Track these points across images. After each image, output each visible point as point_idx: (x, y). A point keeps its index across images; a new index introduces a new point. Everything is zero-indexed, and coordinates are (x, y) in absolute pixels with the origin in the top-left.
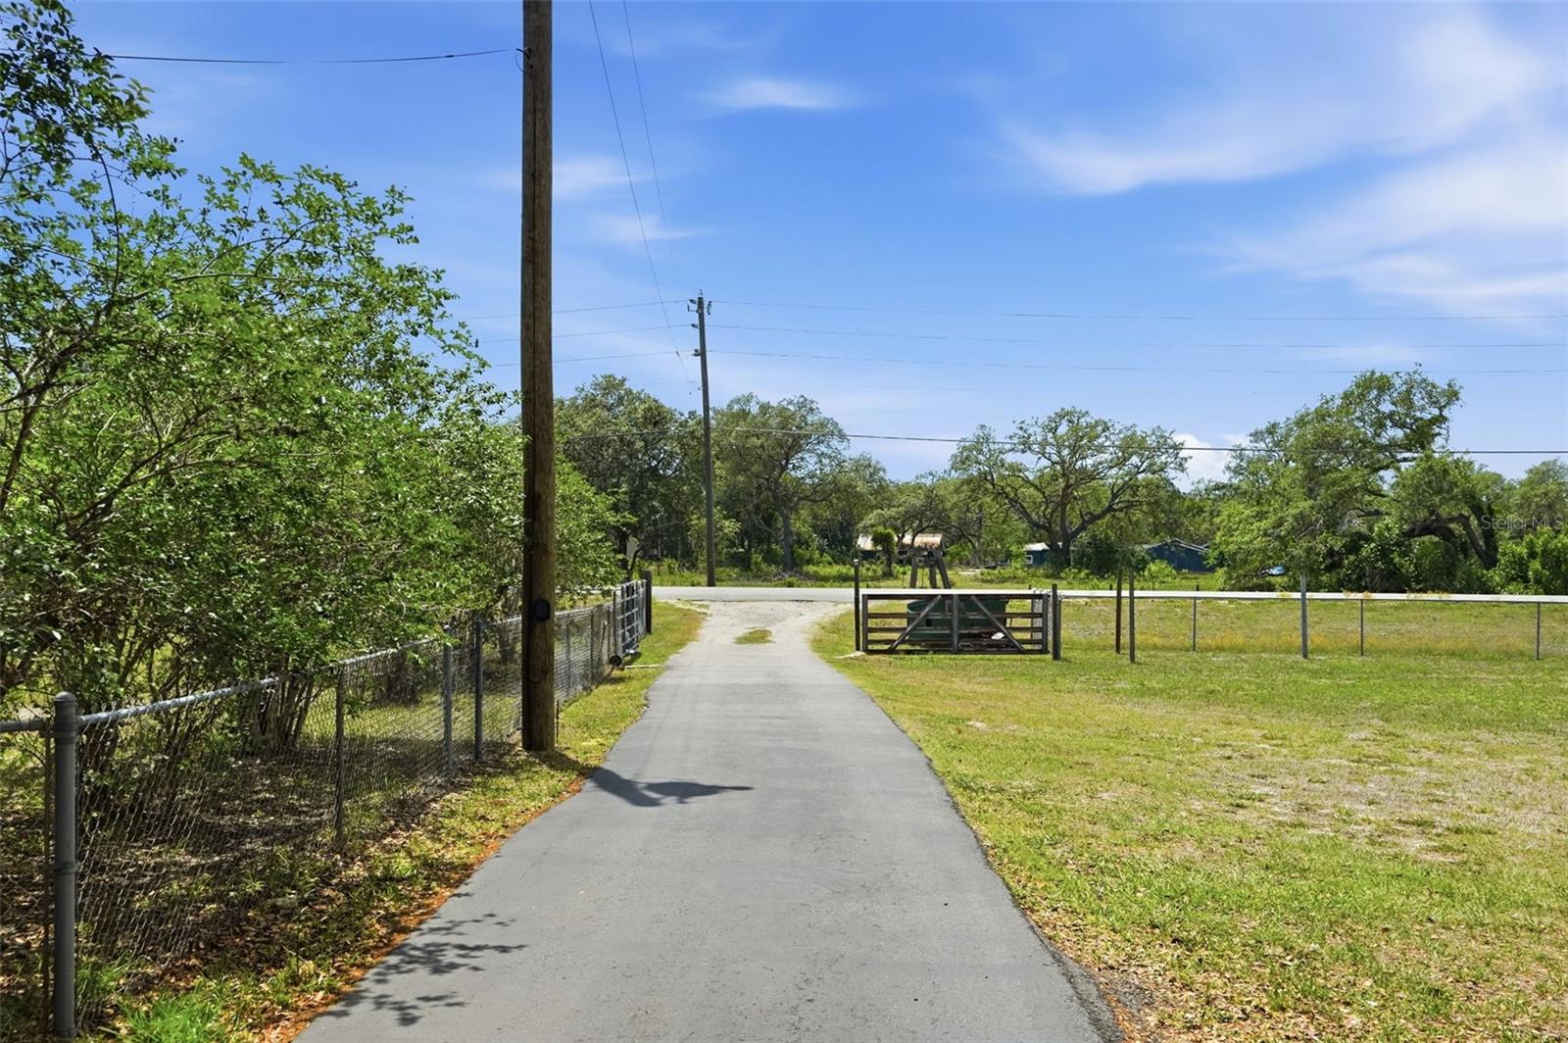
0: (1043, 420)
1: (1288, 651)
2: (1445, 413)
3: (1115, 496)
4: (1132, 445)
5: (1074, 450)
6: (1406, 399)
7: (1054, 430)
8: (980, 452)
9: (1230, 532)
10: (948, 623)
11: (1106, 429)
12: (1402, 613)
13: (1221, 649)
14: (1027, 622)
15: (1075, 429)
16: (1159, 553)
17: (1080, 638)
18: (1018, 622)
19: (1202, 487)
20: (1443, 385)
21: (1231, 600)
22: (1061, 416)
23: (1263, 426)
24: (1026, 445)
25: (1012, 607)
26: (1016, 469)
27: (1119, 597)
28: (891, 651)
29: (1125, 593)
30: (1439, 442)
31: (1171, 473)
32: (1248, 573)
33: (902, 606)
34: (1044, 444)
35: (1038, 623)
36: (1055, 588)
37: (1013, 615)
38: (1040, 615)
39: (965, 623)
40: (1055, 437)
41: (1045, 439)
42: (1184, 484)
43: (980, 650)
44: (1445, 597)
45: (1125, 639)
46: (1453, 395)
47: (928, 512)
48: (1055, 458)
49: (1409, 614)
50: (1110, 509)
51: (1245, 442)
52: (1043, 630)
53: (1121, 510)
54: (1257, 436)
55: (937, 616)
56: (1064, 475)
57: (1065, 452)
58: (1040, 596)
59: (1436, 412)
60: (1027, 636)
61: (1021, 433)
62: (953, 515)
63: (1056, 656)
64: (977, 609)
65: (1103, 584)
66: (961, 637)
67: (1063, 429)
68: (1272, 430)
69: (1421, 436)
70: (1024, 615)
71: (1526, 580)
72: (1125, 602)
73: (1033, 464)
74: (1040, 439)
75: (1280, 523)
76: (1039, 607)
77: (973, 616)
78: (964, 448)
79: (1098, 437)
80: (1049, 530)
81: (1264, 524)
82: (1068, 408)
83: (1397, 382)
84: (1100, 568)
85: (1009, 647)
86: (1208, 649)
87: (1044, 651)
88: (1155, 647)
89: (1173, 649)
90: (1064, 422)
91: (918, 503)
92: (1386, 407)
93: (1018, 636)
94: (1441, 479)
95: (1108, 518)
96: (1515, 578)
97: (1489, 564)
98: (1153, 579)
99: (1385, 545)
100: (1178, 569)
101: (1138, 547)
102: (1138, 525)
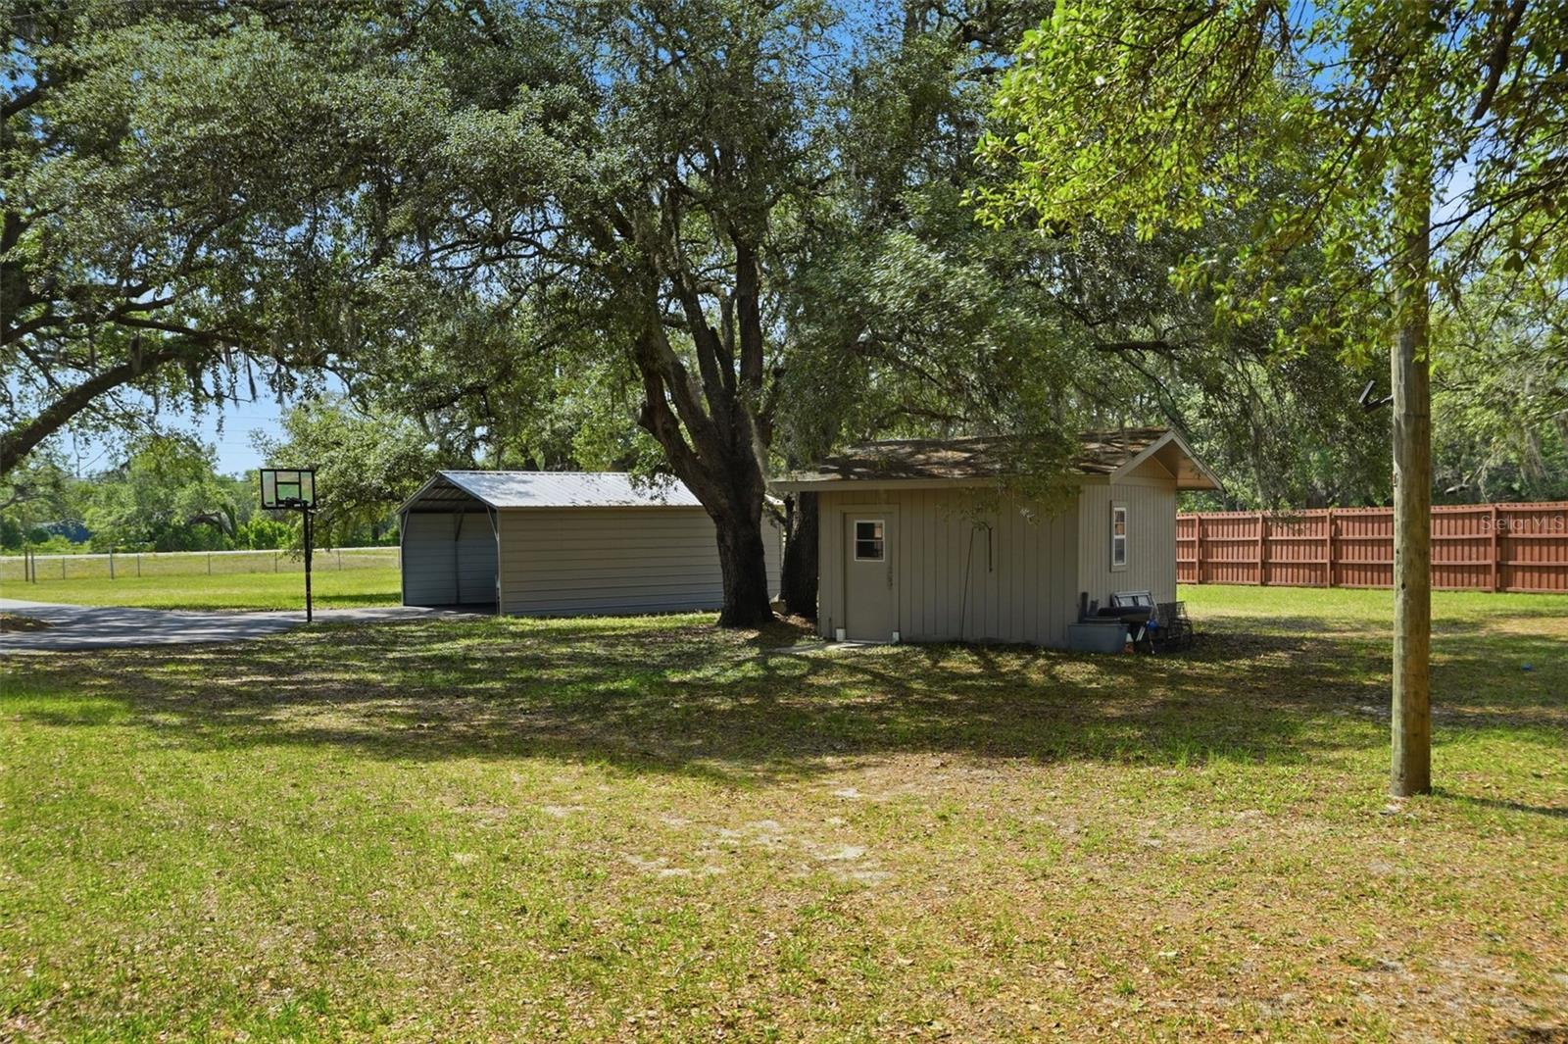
9: (93, 520)
21: (88, 559)
29: (29, 558)
32: (101, 544)
65: (16, 552)
71: (246, 543)
75: (120, 518)
81: (111, 519)
86: (72, 578)
95: (13, 506)
96: (243, 542)
97: (233, 537)
98: (49, 550)
99: (177, 529)
100: (72, 541)
101: (39, 526)
102: (38, 510)
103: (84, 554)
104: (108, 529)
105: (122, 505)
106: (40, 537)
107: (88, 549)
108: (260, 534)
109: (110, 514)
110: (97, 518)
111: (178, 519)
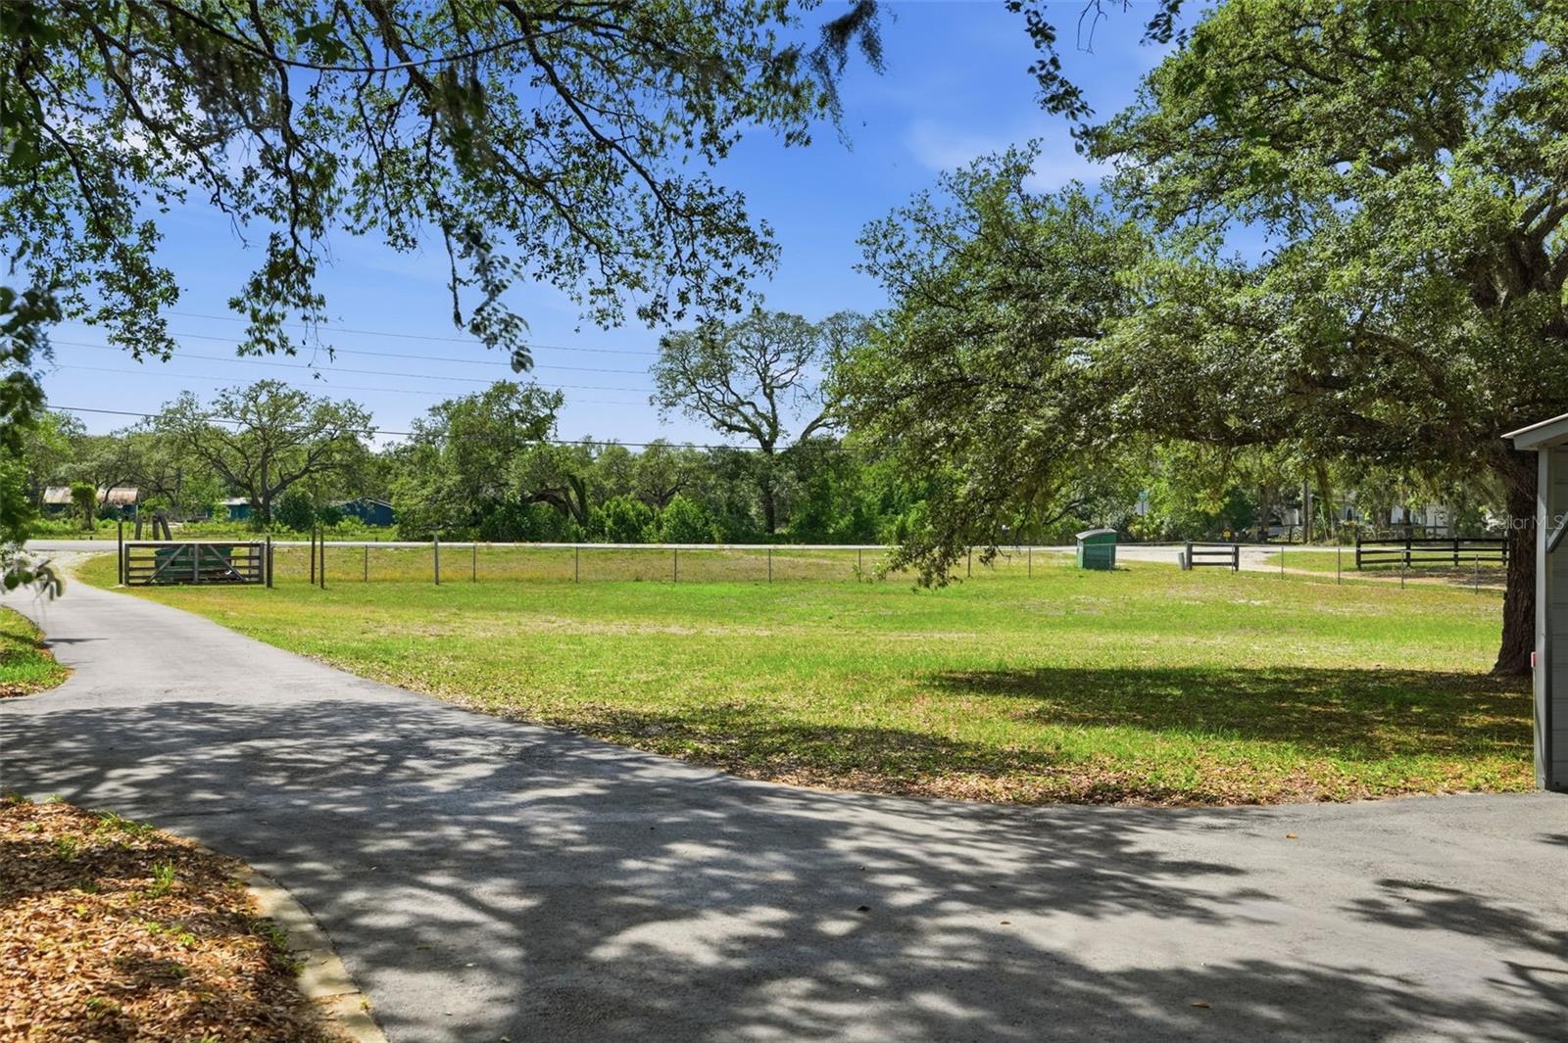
0: (245, 389)
1: (428, 581)
2: (555, 413)
3: (311, 459)
4: (325, 414)
5: (273, 417)
6: (528, 401)
7: (255, 399)
8: (184, 415)
9: (401, 495)
10: (191, 564)
11: (303, 399)
12: (509, 556)
13: (384, 580)
14: (246, 563)
15: (273, 397)
16: (351, 509)
17: (286, 575)
18: (240, 563)
19: (392, 449)
20: (552, 391)
21: (397, 548)
22: (263, 385)
23: (439, 403)
24: (228, 410)
25: (234, 552)
26: (219, 434)
27: (313, 546)
28: (147, 584)
29: (318, 543)
30: (551, 433)
31: (362, 440)
32: (413, 528)
33: (151, 553)
34: (245, 410)
35: (256, 563)
36: (268, 539)
37: (237, 558)
38: (258, 558)
39: (202, 563)
40: (256, 406)
41: (246, 407)
42: (375, 447)
43: (215, 581)
44: (538, 545)
45: (317, 575)
46: (558, 400)
47: (123, 466)
48: (256, 423)
49: (514, 556)
50: (307, 470)
51: (425, 415)
52: (260, 568)
53: (317, 471)
54: (434, 410)
55: (183, 559)
56: (264, 440)
57: (265, 419)
58: (257, 545)
59: (548, 411)
60: (246, 572)
61: (222, 399)
62: (150, 470)
63: (269, 585)
64: (213, 554)
65: (303, 535)
66: (201, 573)
67: (263, 398)
68: (447, 406)
69: (539, 428)
70: (246, 558)
71: (603, 531)
72: (318, 550)
73: (234, 428)
74: (241, 406)
75: (438, 491)
76: (256, 552)
77: (209, 558)
78: (168, 411)
79: (296, 406)
80: (249, 487)
81: (425, 492)
82: (268, 380)
83: (521, 389)
84: (298, 523)
85: (234, 579)
86: (377, 581)
87: (261, 582)
88: (340, 580)
89: (351, 581)
90: (265, 392)
91: (113, 458)
92: (515, 407)
93: (241, 572)
94: (547, 463)
95: (305, 478)
96: (596, 532)
97: (583, 522)
98: (343, 533)
99: (512, 508)
100: (368, 523)
101: (333, 504)
102: (332, 484)
103: (388, 541)
104: (422, 505)
105: (443, 474)
106: (332, 517)
107: (395, 536)
108: (621, 519)
109: (424, 483)
110: (409, 495)
111: (513, 493)
